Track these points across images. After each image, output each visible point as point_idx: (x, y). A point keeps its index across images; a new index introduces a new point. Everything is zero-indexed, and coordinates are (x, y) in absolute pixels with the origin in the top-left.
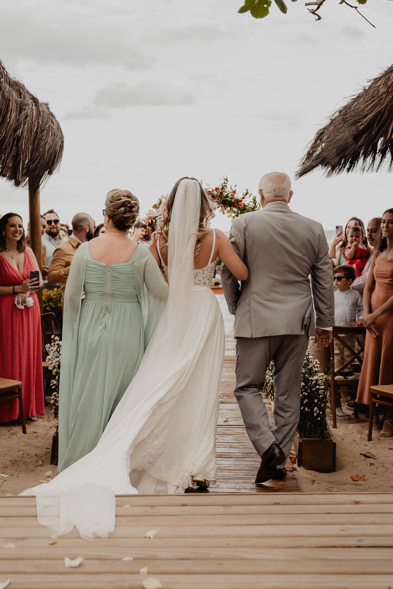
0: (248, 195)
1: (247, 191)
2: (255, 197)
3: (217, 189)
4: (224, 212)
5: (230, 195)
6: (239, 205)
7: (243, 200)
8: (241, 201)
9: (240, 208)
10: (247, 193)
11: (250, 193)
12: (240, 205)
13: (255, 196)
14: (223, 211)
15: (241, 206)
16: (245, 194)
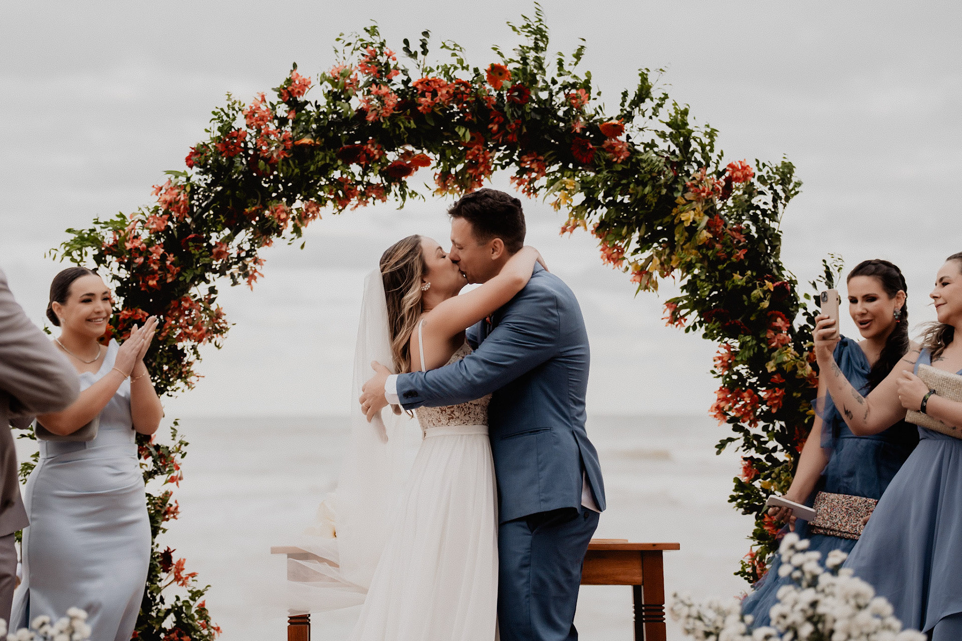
0: (648, 105)
1: (644, 78)
2: (685, 113)
3: (496, 72)
4: (537, 184)
5: (560, 98)
6: (604, 150)
7: (627, 126)
8: (619, 130)
9: (610, 164)
10: (643, 94)
11: (656, 93)
12: (612, 148)
13: (682, 108)
14: (532, 181)
15: (618, 154)
16: (631, 97)
